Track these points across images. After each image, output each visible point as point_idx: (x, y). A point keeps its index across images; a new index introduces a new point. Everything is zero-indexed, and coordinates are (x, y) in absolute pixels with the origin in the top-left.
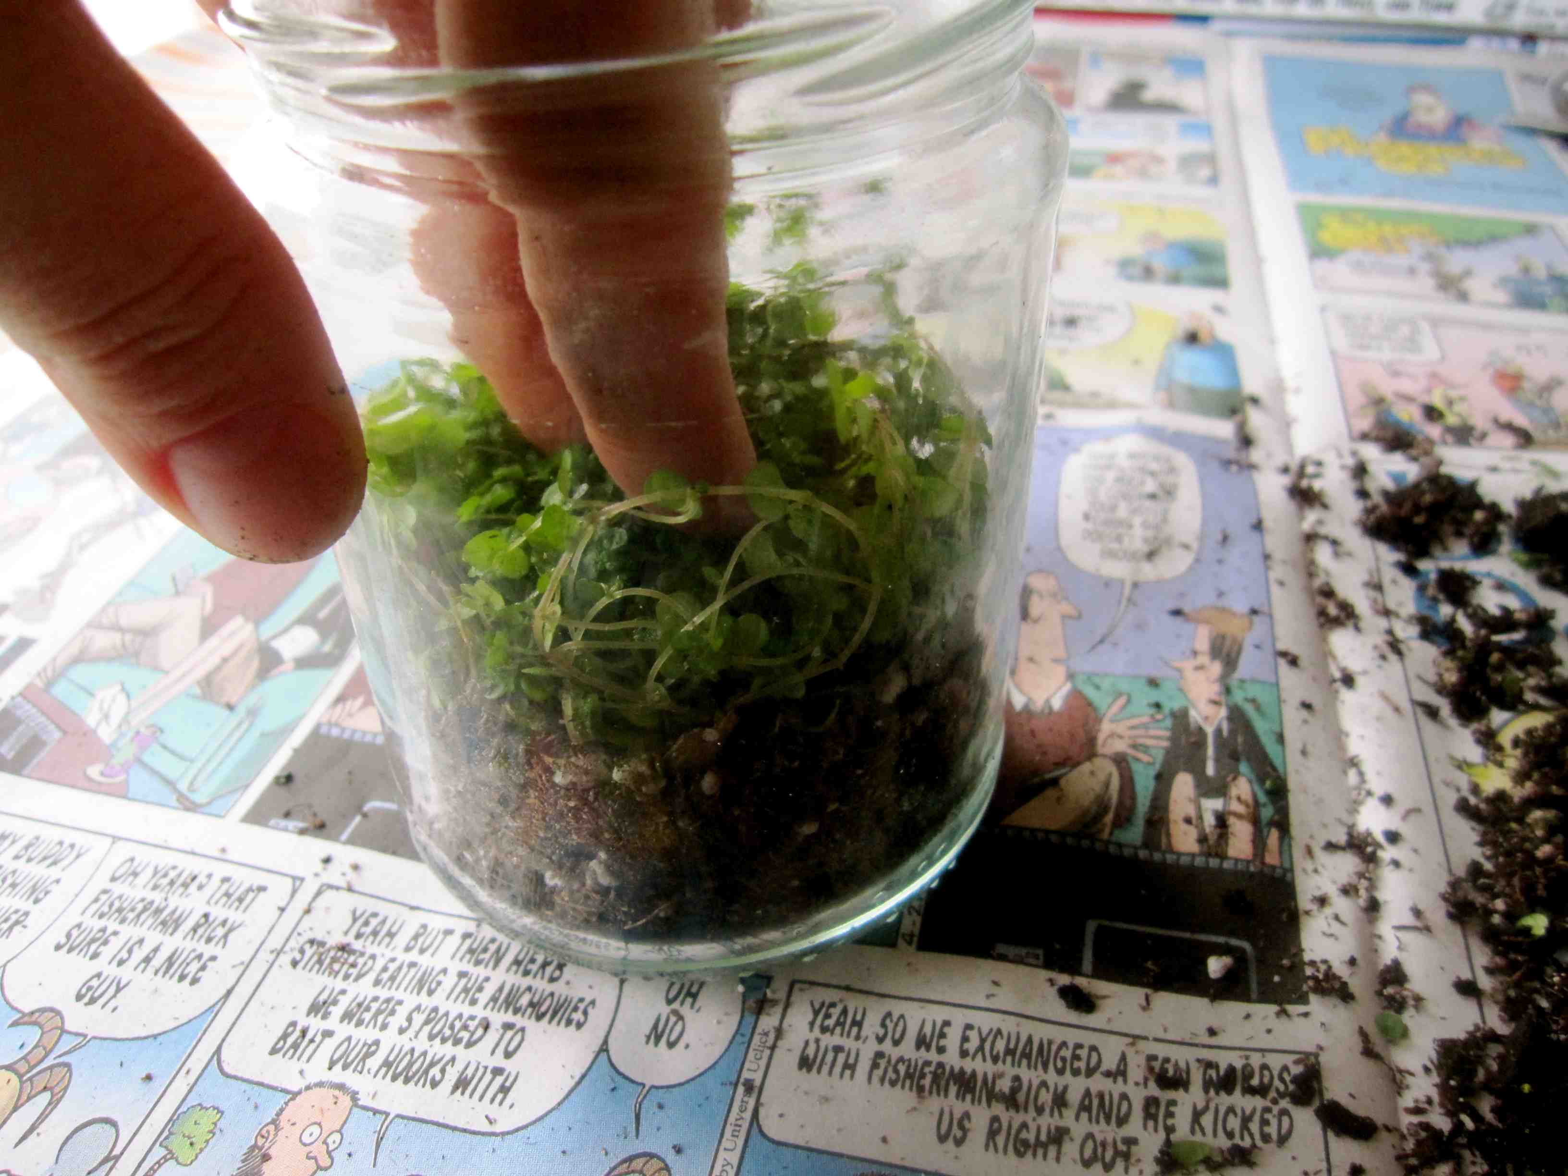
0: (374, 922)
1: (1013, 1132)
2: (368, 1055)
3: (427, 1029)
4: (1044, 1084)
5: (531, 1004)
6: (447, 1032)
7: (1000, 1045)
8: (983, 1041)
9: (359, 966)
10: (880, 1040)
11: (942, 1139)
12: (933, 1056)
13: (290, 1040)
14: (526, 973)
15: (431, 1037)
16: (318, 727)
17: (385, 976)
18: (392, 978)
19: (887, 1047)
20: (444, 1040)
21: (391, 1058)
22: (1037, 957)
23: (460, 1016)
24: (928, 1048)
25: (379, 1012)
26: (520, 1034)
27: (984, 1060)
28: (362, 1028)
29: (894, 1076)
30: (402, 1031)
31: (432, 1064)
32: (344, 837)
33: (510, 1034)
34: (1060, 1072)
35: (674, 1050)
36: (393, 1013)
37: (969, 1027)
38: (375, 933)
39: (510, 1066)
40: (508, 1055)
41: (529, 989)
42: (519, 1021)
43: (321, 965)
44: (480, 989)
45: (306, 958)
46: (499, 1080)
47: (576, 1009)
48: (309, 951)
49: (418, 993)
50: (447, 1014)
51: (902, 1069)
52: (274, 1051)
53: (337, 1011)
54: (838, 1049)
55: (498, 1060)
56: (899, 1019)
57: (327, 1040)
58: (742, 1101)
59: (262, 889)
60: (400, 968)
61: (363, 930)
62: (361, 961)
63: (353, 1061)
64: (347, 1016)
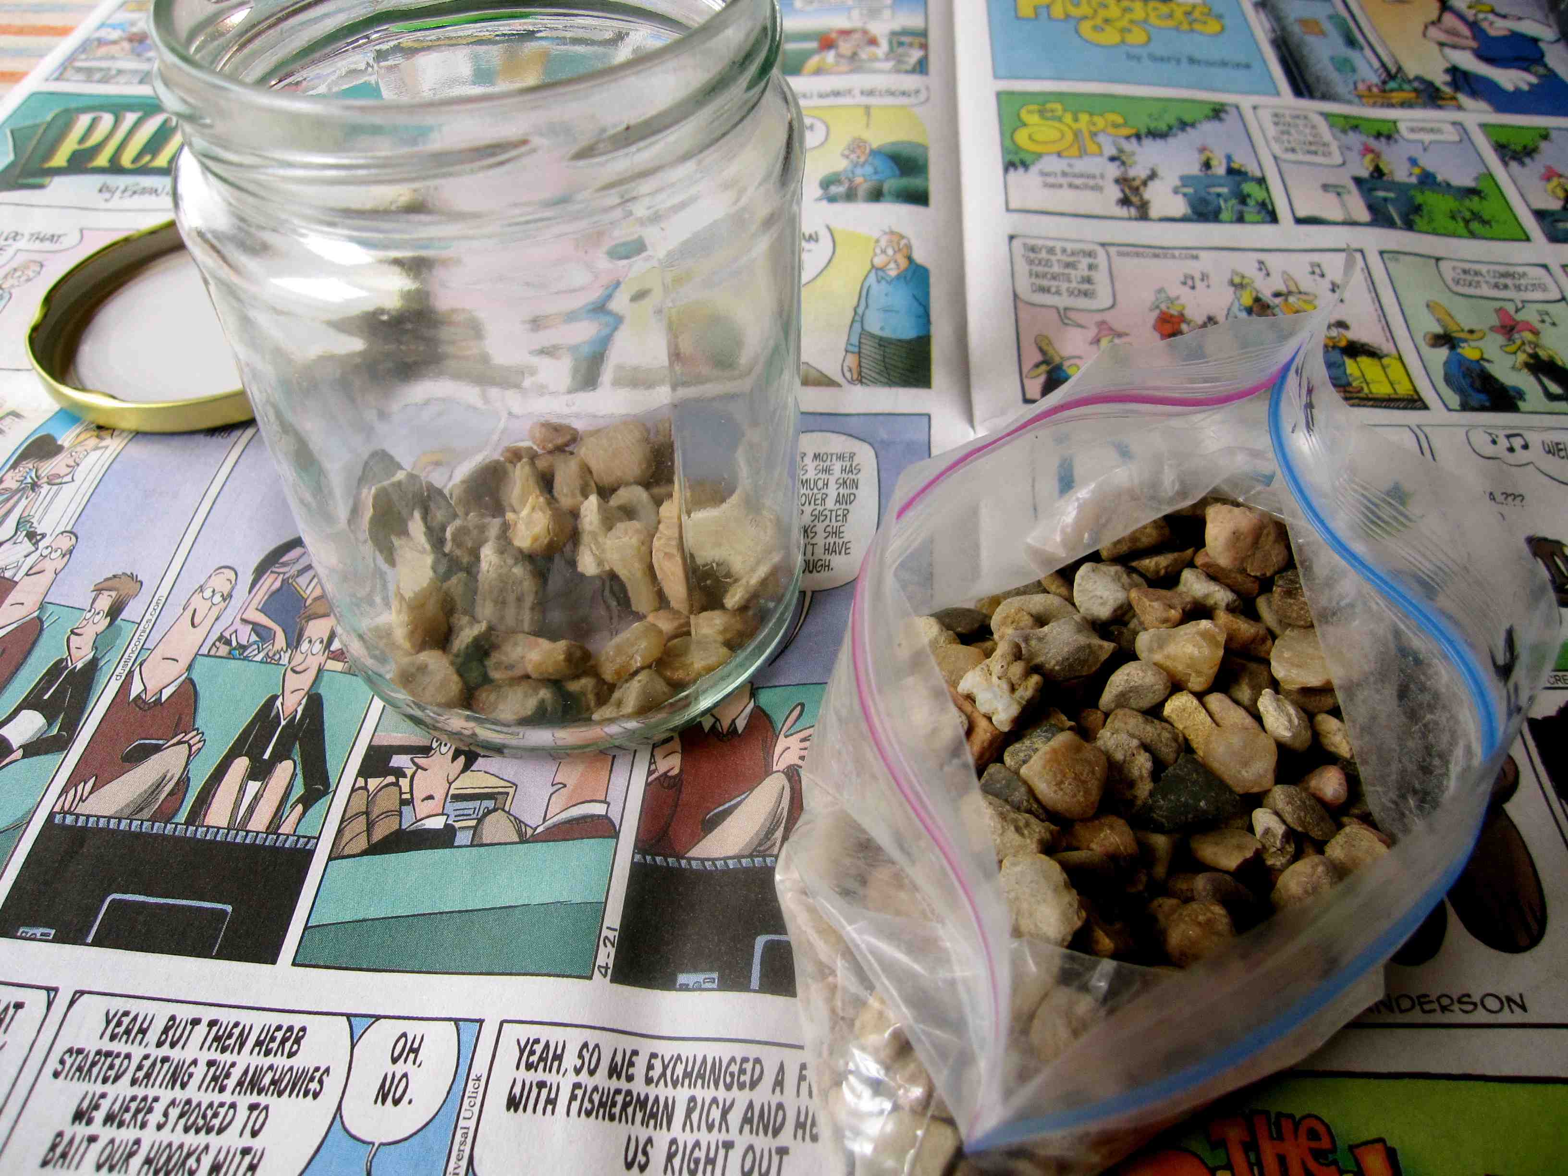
0: (126, 1021)
1: (688, 1152)
2: (131, 1155)
3: (182, 1121)
4: (715, 1101)
5: (273, 1082)
6: (201, 1122)
7: (680, 1070)
8: (665, 1068)
9: (117, 1067)
10: (578, 1071)
11: (629, 1166)
12: (623, 1085)
13: (59, 1150)
14: (267, 1053)
15: (186, 1130)
16: (52, 815)
17: (141, 1074)
18: (148, 1076)
19: (584, 1077)
20: (198, 1131)
21: (152, 1155)
22: (713, 980)
23: (211, 1105)
24: (619, 1078)
25: (138, 1111)
26: (264, 1113)
27: (666, 1085)
28: (123, 1129)
29: (589, 1107)
30: (160, 1127)
31: (189, 1155)
32: (90, 939)
33: (255, 1113)
34: (728, 1087)
35: (399, 1106)
36: (150, 1110)
37: (654, 1056)
38: (128, 1032)
39: (256, 1144)
40: (254, 1134)
41: (271, 1067)
42: (263, 1100)
43: (81, 1073)
44: (228, 1076)
45: (68, 1066)
46: (248, 1159)
47: (312, 1079)
48: (69, 1061)
49: (173, 1088)
50: (199, 1105)
51: (596, 1098)
52: (45, 1163)
53: (99, 1116)
54: (541, 1085)
55: (247, 1141)
56: (594, 1050)
57: (93, 1145)
58: (459, 1150)
59: (19, 1006)
60: (154, 1064)
61: (117, 1030)
62: (117, 1062)
63: (118, 1162)
64: (110, 1119)
